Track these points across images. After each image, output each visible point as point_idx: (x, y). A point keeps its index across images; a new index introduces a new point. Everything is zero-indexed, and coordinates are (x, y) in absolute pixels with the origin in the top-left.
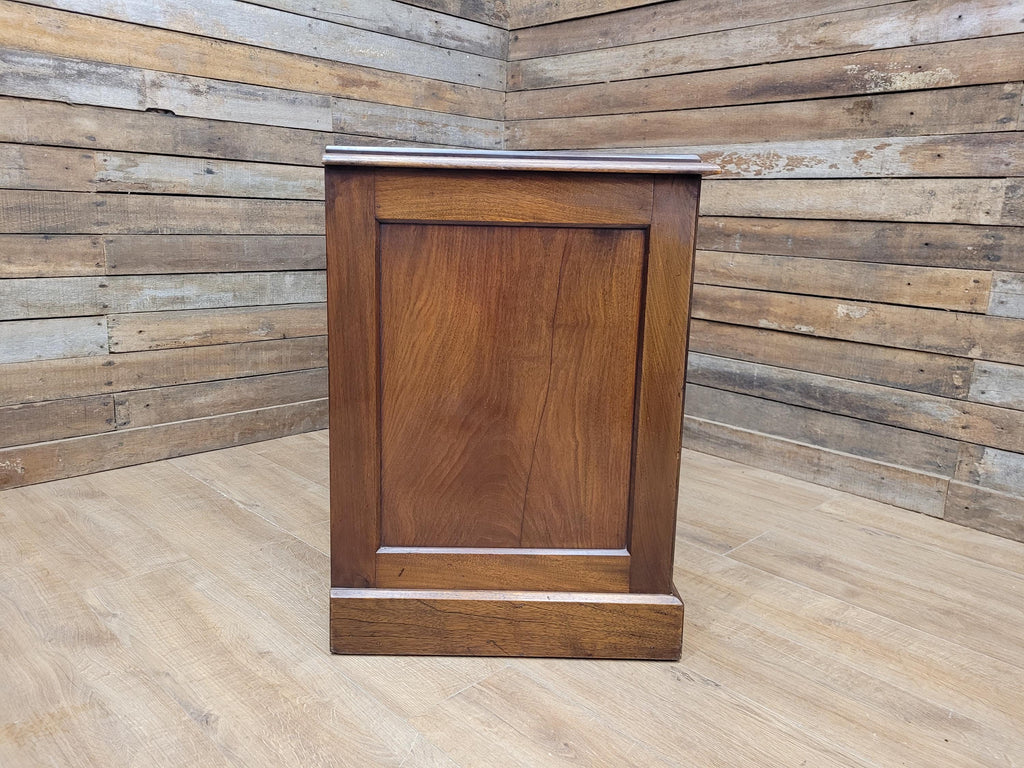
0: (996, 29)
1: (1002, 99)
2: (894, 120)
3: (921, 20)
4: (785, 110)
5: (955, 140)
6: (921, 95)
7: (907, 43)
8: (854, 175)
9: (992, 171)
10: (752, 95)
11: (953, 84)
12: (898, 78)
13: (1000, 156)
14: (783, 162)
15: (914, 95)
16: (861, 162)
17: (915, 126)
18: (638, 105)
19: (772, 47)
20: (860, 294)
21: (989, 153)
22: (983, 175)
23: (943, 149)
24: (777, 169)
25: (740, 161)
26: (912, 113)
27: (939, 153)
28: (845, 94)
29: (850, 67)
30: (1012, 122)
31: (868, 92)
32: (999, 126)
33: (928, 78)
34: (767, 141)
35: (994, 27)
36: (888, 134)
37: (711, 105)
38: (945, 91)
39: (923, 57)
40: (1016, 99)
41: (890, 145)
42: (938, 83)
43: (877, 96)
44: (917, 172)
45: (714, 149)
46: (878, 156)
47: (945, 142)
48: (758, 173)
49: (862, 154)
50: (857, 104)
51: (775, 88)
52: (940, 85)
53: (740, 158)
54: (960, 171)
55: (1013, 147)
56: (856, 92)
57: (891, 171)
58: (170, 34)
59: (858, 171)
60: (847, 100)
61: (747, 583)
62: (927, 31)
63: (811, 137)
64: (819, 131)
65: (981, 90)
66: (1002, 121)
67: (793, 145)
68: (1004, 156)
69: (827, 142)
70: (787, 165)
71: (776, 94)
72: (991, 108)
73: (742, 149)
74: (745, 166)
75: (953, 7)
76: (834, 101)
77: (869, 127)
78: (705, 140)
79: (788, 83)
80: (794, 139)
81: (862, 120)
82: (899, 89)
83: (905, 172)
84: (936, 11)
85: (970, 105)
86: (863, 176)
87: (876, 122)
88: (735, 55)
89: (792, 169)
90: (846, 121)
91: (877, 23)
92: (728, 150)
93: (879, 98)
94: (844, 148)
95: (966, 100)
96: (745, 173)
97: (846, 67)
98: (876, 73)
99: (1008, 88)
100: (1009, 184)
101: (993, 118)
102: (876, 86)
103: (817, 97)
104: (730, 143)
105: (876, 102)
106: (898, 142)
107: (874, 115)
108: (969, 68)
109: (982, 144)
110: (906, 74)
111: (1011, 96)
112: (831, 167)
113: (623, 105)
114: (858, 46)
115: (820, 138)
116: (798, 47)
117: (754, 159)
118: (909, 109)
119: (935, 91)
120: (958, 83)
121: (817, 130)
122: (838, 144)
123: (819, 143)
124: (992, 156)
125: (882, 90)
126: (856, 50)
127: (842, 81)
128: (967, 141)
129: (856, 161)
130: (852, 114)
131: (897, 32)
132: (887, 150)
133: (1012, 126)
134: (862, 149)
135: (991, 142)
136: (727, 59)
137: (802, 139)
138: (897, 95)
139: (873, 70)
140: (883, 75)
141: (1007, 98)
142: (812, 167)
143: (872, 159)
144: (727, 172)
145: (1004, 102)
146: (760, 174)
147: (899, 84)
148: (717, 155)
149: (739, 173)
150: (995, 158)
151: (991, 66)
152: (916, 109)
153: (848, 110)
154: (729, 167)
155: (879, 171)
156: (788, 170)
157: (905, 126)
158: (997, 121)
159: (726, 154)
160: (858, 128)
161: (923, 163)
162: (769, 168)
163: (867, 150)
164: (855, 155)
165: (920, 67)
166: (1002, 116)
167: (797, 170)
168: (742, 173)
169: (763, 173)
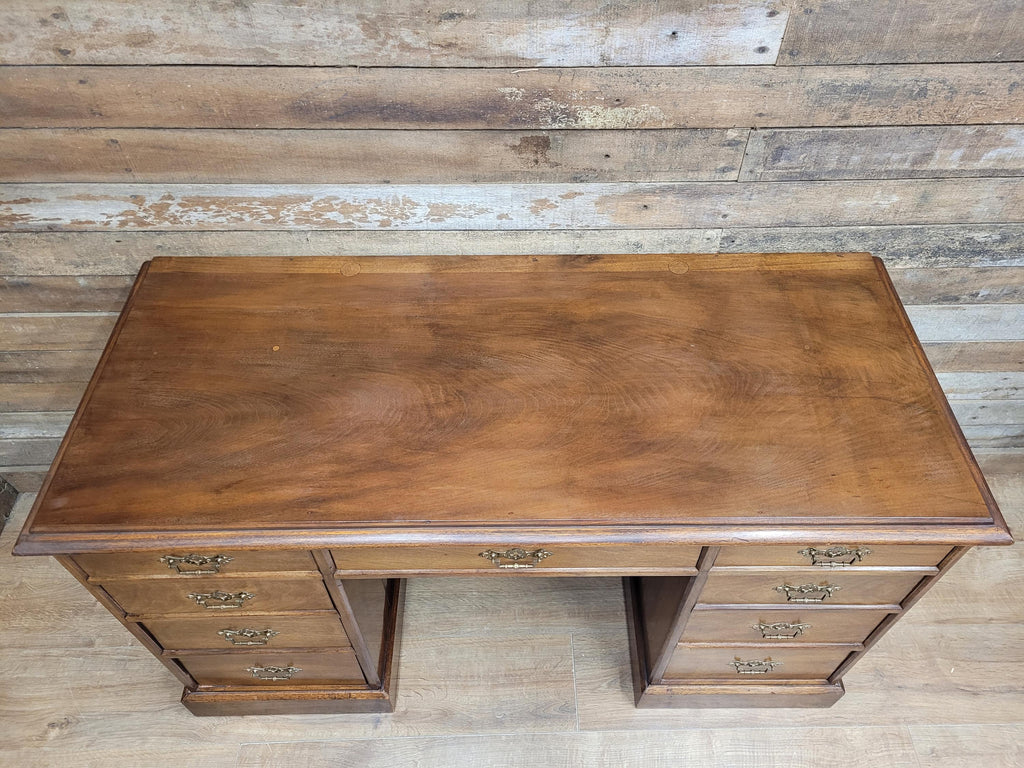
0: (724, 58)
1: (724, 145)
2: (583, 163)
3: (616, 31)
5: (665, 190)
6: (619, 134)
7: (596, 61)
8: (534, 227)
9: (707, 221)
11: (664, 126)
12: (587, 112)
13: (717, 208)
14: (421, 212)
15: (610, 135)
16: (543, 212)
17: (611, 170)
19: (353, 42)
21: (706, 204)
22: (697, 227)
23: (649, 199)
24: (416, 219)
25: (345, 208)
26: (607, 156)
27: (645, 204)
28: (506, 127)
29: (508, 90)
30: (733, 172)
31: (543, 128)
32: (718, 175)
33: (630, 116)
34: (388, 182)
35: (719, 55)
36: (576, 179)
37: (256, 125)
38: (653, 133)
39: (623, 87)
40: (739, 147)
41: (580, 194)
42: (644, 123)
43: (557, 133)
44: (619, 223)
45: (292, 190)
46: (565, 207)
47: (653, 192)
48: (383, 223)
49: (543, 203)
50: (525, 140)
52: (646, 126)
53: (346, 204)
54: (668, 222)
55: (734, 199)
56: (524, 127)
57: (585, 223)
59: (539, 222)
60: (508, 135)
62: (623, 48)
63: (458, 179)
64: (471, 172)
65: (700, 134)
66: (723, 170)
68: (723, 208)
69: (491, 187)
70: (431, 214)
71: (385, 119)
72: (710, 155)
73: (344, 192)
74: (359, 215)
75: (664, 17)
76: (489, 134)
77: (548, 169)
79: (403, 104)
80: (431, 181)
81: (536, 162)
82: (588, 127)
83: (603, 224)
84: (638, 20)
85: (685, 150)
86: (547, 228)
87: (557, 164)
88: (279, 46)
89: (440, 220)
90: (512, 161)
91: (545, 27)
92: (318, 192)
93: (559, 135)
94: (515, 195)
95: (680, 144)
96: (361, 224)
97: (502, 90)
98: (551, 103)
99: (732, 134)
100: (724, 235)
101: (711, 166)
102: (554, 119)
103: (461, 129)
104: (318, 183)
105: (555, 140)
106: (594, 189)
107: (551, 155)
108: (686, 108)
109: (698, 194)
110: (598, 108)
111: (733, 144)
112: (500, 217)
114: (517, 59)
116: (405, 47)
117: (372, 205)
118: (605, 150)
119: (639, 132)
120: (670, 125)
121: (467, 170)
122: (506, 190)
123: (475, 188)
124: (708, 208)
125: (563, 126)
126: (512, 64)
127: (499, 109)
128: (680, 192)
129: (535, 211)
130: (521, 153)
131: (577, 45)
132: (578, 200)
133: (732, 175)
134: (543, 197)
135: (707, 193)
137: (445, 180)
138: (586, 133)
139: (548, 99)
140: (563, 107)
141: (729, 145)
142: (470, 217)
143: (558, 209)
144: (328, 222)
145: (726, 150)
146: (389, 226)
147: (588, 121)
148: (302, 200)
149: (350, 223)
150: (711, 210)
151: (713, 107)
152: (613, 151)
153: (514, 147)
154: (330, 215)
155: (570, 223)
156: (433, 220)
157: (598, 170)
158: (716, 170)
159: (316, 198)
160: (530, 170)
161: (626, 215)
162: (401, 218)
163: (550, 198)
164: (533, 204)
165: (618, 100)
166: (722, 165)
167: (448, 220)
168: (355, 223)
169: (393, 225)
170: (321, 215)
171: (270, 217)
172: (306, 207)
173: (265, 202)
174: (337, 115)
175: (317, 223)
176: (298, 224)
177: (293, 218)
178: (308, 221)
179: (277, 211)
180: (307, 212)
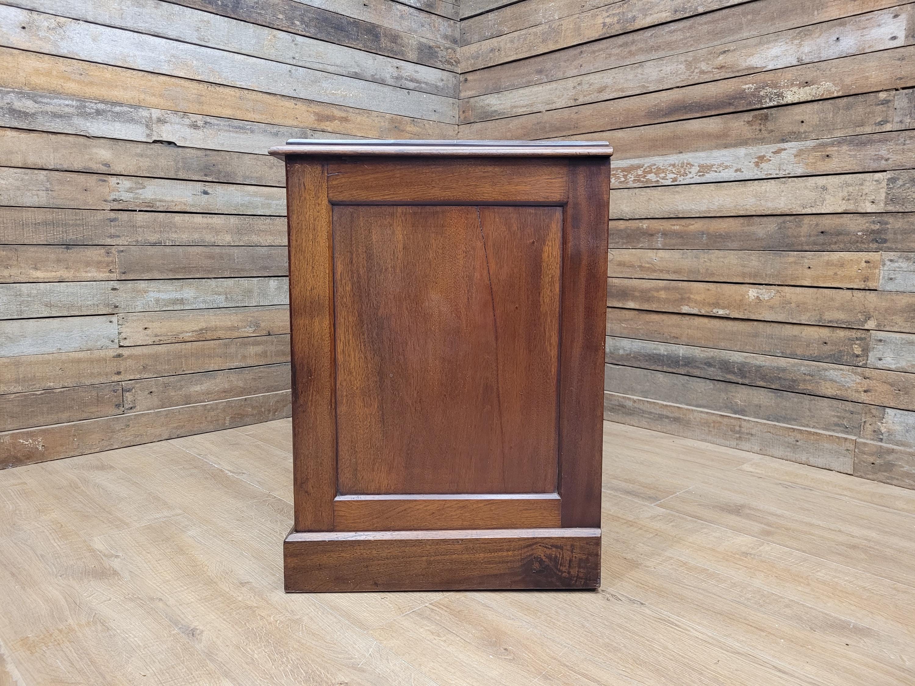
0: (869, 47)
1: (879, 105)
2: (788, 128)
3: (806, 43)
4: (695, 126)
5: (840, 142)
6: (809, 106)
7: (795, 63)
8: (756, 177)
9: (874, 166)
10: (665, 115)
11: (835, 95)
12: (789, 92)
13: (880, 153)
14: (695, 170)
15: (803, 106)
16: (762, 165)
17: (805, 132)
18: (570, 129)
19: (681, 74)
20: (768, 279)
21: (871, 151)
22: (867, 170)
23: (830, 150)
24: (691, 176)
25: (659, 171)
26: (802, 122)
27: (827, 153)
28: (745, 109)
29: (747, 86)
30: (888, 124)
31: (764, 106)
32: (877, 128)
33: (814, 91)
34: (681, 153)
35: (867, 46)
36: (783, 141)
37: (632, 125)
38: (830, 101)
39: (809, 74)
40: (890, 104)
41: (785, 149)
42: (823, 94)
43: (772, 109)
44: (810, 171)
45: (635, 162)
46: (775, 160)
47: (833, 144)
48: (675, 180)
49: (762, 158)
50: (755, 117)
51: (685, 108)
52: (824, 97)
53: (658, 169)
54: (845, 168)
55: (891, 145)
56: (754, 107)
57: (787, 172)
58: (173, 79)
59: (759, 173)
60: (746, 114)
61: (673, 526)
62: (810, 52)
63: (718, 147)
64: (724, 142)
65: (860, 98)
66: (880, 124)
67: (702, 154)
68: (883, 152)
69: (732, 150)
70: (699, 172)
71: (686, 113)
72: (869, 113)
73: (659, 161)
74: (663, 175)
75: (831, 31)
76: (735, 115)
77: (767, 135)
78: (628, 155)
79: (696, 103)
80: (703, 150)
81: (760, 130)
82: (790, 102)
83: (799, 172)
84: (817, 35)
85: (852, 112)
86: (764, 177)
87: (772, 131)
88: (650, 82)
89: (703, 175)
90: (747, 131)
91: (768, 48)
92: (647, 162)
93: (773, 111)
94: (746, 155)
95: (848, 108)
96: (663, 181)
97: (744, 87)
98: (769, 90)
99: (883, 95)
100: (889, 176)
101: (872, 121)
102: (770, 101)
103: (721, 113)
104: (649, 156)
105: (771, 114)
106: (792, 147)
107: (770, 125)
108: (848, 81)
109: (863, 144)
110: (795, 89)
111: (885, 102)
112: (736, 171)
113: (558, 129)
114: (753, 68)
115: (726, 147)
116: (702, 72)
117: (670, 168)
118: (799, 118)
119: (821, 102)
120: (840, 94)
122: (742, 151)
123: (724, 152)
124: (873, 153)
125: (775, 103)
126: (752, 72)
127: (742, 98)
128: (851, 143)
129: (757, 164)
130: (752, 125)
131: (785, 55)
132: (783, 154)
133: (888, 127)
134: (762, 154)
135: (871, 142)
136: (644, 86)
137: (711, 149)
138: (789, 107)
139: (767, 88)
140: (775, 91)
141: (882, 104)
142: (720, 172)
143: (771, 162)
144: (648, 181)
145: (880, 108)
146: (676, 181)
147: (790, 98)
148: (639, 167)
149: (658, 181)
150: (876, 155)
151: (867, 78)
152: (806, 118)
153: (748, 122)
154: (649, 176)
155: (777, 172)
156: (700, 176)
157: (797, 133)
158: (875, 124)
159: (646, 165)
160: (757, 137)
161: (814, 163)
162: (683, 176)
163: (766, 155)
164: (756, 160)
165: (807, 83)
166: (880, 119)
167: (707, 175)
168: (661, 180)
169: (678, 180)
170: (646, 176)
171: (623, 179)
172: (640, 172)
173: (623, 170)
174: (666, 114)
175: (643, 182)
176: (634, 183)
177: (632, 179)
178: (639, 181)
179: (627, 175)
180: (640, 175)
